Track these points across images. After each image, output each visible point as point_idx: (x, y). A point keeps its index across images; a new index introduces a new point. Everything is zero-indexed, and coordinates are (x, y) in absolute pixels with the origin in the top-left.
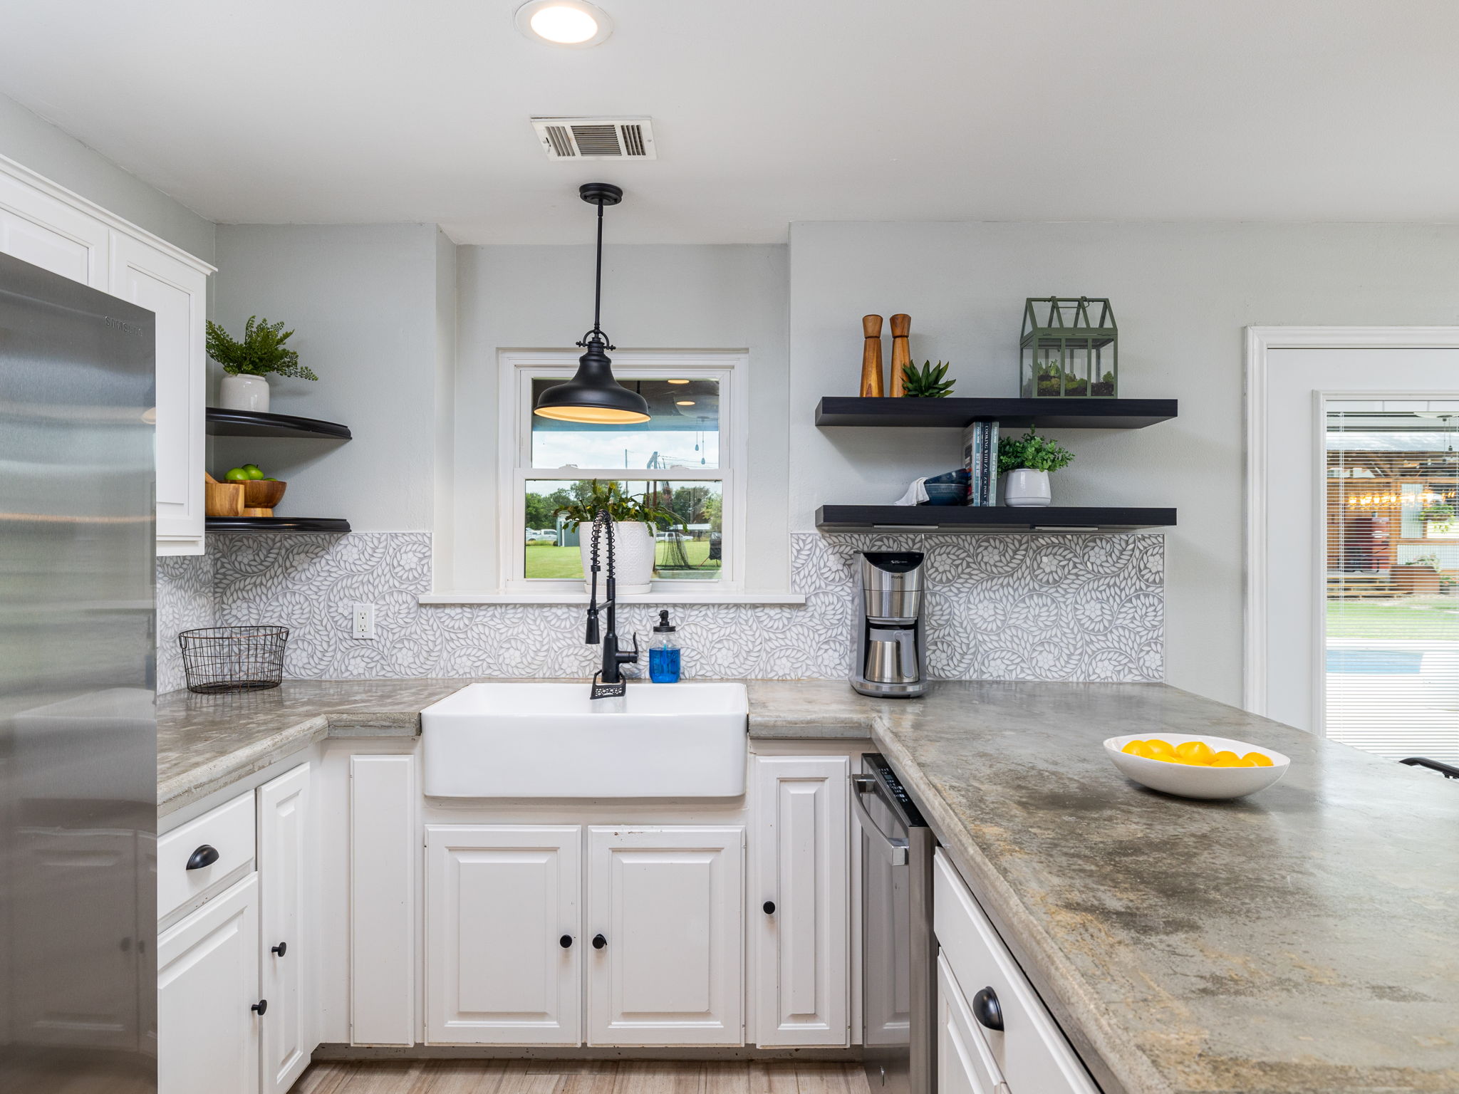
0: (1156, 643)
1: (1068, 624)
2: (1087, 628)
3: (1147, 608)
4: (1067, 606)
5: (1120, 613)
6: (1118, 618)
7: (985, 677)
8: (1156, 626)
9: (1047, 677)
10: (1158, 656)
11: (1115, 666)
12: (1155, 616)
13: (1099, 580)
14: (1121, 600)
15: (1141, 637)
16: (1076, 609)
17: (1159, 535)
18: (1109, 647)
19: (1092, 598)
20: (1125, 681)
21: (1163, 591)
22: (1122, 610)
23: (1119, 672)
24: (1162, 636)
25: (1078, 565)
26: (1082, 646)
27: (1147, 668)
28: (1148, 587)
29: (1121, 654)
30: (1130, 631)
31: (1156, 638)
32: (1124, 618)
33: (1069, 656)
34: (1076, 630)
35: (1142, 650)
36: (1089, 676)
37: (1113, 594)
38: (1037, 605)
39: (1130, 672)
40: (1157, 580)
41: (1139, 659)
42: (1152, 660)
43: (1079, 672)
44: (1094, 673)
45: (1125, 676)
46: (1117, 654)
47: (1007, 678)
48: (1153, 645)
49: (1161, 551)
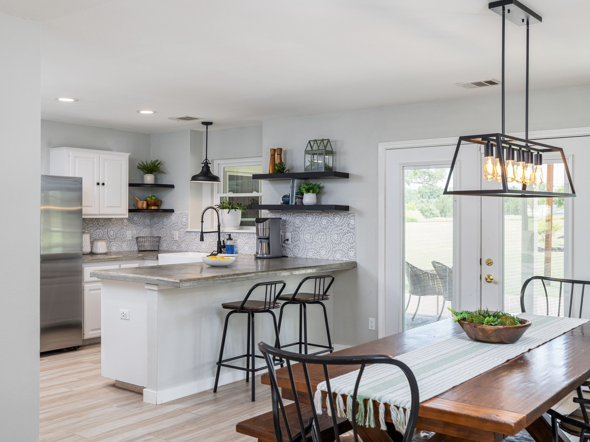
0: (353, 248)
1: (329, 241)
2: (334, 243)
3: (350, 237)
4: (329, 235)
5: (343, 238)
6: (342, 240)
7: (308, 257)
8: (353, 243)
9: (323, 258)
10: (353, 252)
11: (341, 255)
12: (352, 239)
13: (337, 227)
14: (343, 234)
15: (348, 246)
16: (331, 237)
17: (353, 213)
18: (340, 249)
19: (335, 233)
20: (344, 260)
21: (354, 231)
22: (343, 237)
23: (342, 257)
24: (354, 246)
25: (332, 222)
26: (332, 248)
27: (350, 256)
28: (350, 230)
29: (343, 251)
30: (345, 244)
31: (353, 247)
32: (344, 240)
33: (329, 251)
34: (331, 243)
35: (349, 250)
36: (334, 258)
37: (341, 232)
38: (321, 235)
39: (345, 257)
40: (353, 228)
41: (348, 253)
42: (352, 254)
43: (331, 257)
44: (336, 257)
45: (344, 258)
46: (342, 251)
47: (313, 258)
48: (352, 249)
49: (354, 218)
